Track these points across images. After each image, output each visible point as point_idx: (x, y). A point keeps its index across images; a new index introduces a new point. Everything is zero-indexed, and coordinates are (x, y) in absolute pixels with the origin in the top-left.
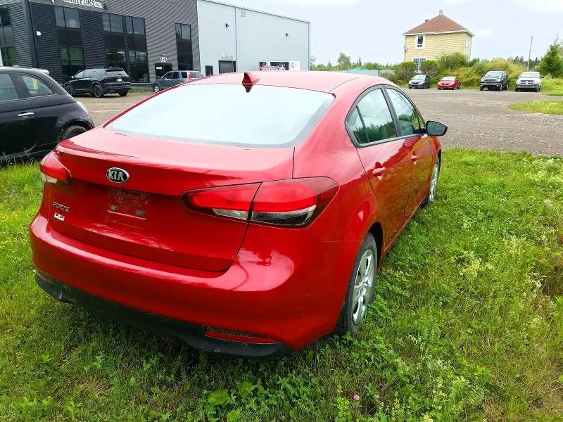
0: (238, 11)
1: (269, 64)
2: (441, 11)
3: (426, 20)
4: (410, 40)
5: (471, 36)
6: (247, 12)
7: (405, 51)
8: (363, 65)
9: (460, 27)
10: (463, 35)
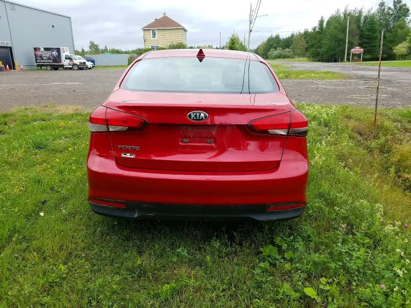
0: (8, 6)
1: (42, 49)
2: (164, 14)
3: (156, 19)
4: (147, 33)
5: (185, 31)
6: (16, 7)
7: (145, 41)
8: (108, 50)
9: (178, 25)
10: (181, 30)
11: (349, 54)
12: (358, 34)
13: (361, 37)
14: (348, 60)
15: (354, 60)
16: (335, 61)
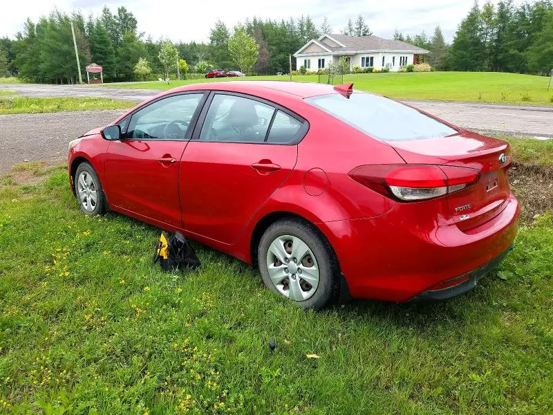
11: (84, 72)
12: (88, 46)
13: (93, 51)
14: (85, 81)
15: (93, 82)
16: (65, 82)
